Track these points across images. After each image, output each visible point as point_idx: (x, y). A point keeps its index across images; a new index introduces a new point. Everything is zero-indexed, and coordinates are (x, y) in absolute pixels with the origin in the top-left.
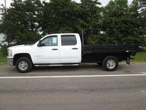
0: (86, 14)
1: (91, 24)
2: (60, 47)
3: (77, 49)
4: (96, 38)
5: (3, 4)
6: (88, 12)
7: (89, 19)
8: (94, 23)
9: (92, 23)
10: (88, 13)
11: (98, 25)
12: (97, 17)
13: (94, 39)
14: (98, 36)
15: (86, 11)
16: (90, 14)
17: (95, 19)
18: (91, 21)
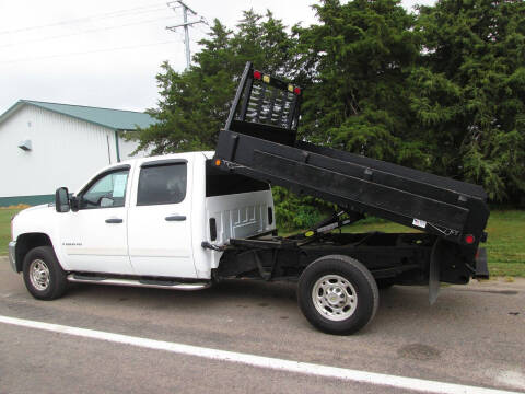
0: (461, 45)
1: (480, 85)
3: (183, 219)
5: (166, 63)
6: (468, 36)
7: (470, 63)
8: (492, 79)
9: (482, 81)
10: (465, 40)
12: (513, 51)
13: (494, 151)
14: (512, 137)
15: (457, 34)
16: (475, 43)
17: (499, 58)
18: (479, 71)
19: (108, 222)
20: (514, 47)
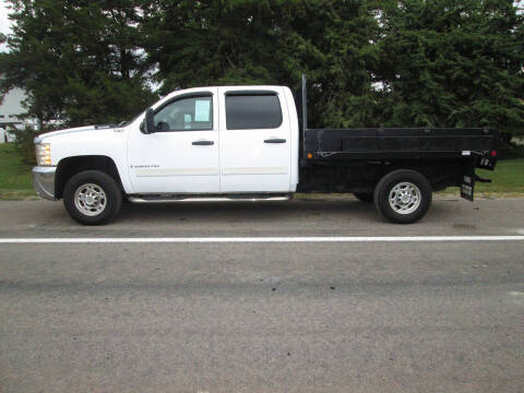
0: (322, 18)
1: (338, 54)
2: (221, 133)
3: (283, 141)
4: (356, 107)
6: (330, 11)
7: (331, 34)
8: (349, 52)
9: (341, 51)
10: (328, 14)
11: (364, 57)
12: (362, 30)
13: (348, 111)
14: (364, 100)
15: (321, 7)
16: (334, 18)
17: (354, 34)
18: (339, 42)
19: (194, 144)
20: (363, 27)
